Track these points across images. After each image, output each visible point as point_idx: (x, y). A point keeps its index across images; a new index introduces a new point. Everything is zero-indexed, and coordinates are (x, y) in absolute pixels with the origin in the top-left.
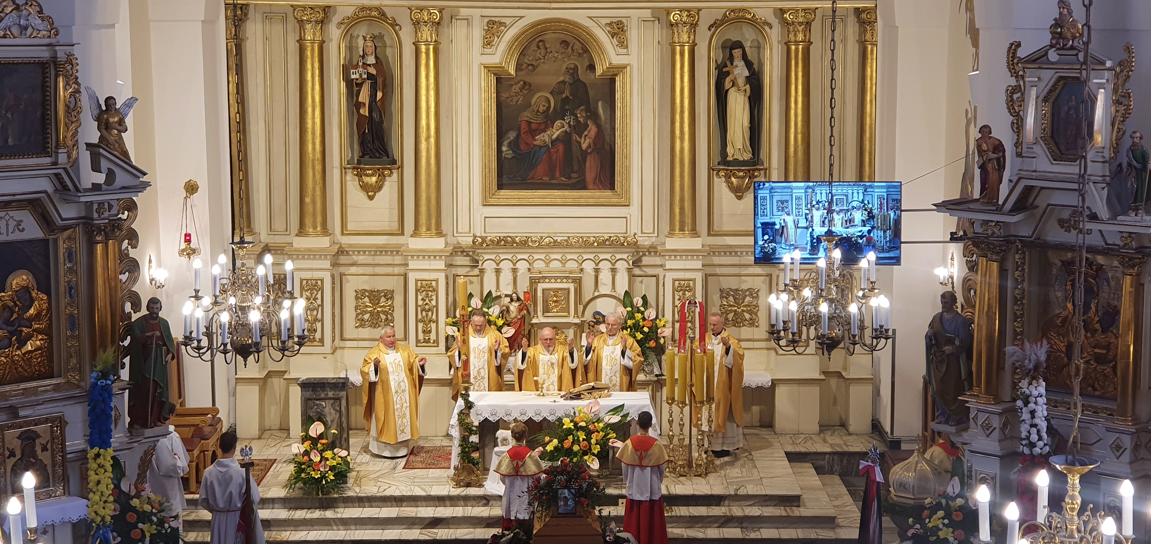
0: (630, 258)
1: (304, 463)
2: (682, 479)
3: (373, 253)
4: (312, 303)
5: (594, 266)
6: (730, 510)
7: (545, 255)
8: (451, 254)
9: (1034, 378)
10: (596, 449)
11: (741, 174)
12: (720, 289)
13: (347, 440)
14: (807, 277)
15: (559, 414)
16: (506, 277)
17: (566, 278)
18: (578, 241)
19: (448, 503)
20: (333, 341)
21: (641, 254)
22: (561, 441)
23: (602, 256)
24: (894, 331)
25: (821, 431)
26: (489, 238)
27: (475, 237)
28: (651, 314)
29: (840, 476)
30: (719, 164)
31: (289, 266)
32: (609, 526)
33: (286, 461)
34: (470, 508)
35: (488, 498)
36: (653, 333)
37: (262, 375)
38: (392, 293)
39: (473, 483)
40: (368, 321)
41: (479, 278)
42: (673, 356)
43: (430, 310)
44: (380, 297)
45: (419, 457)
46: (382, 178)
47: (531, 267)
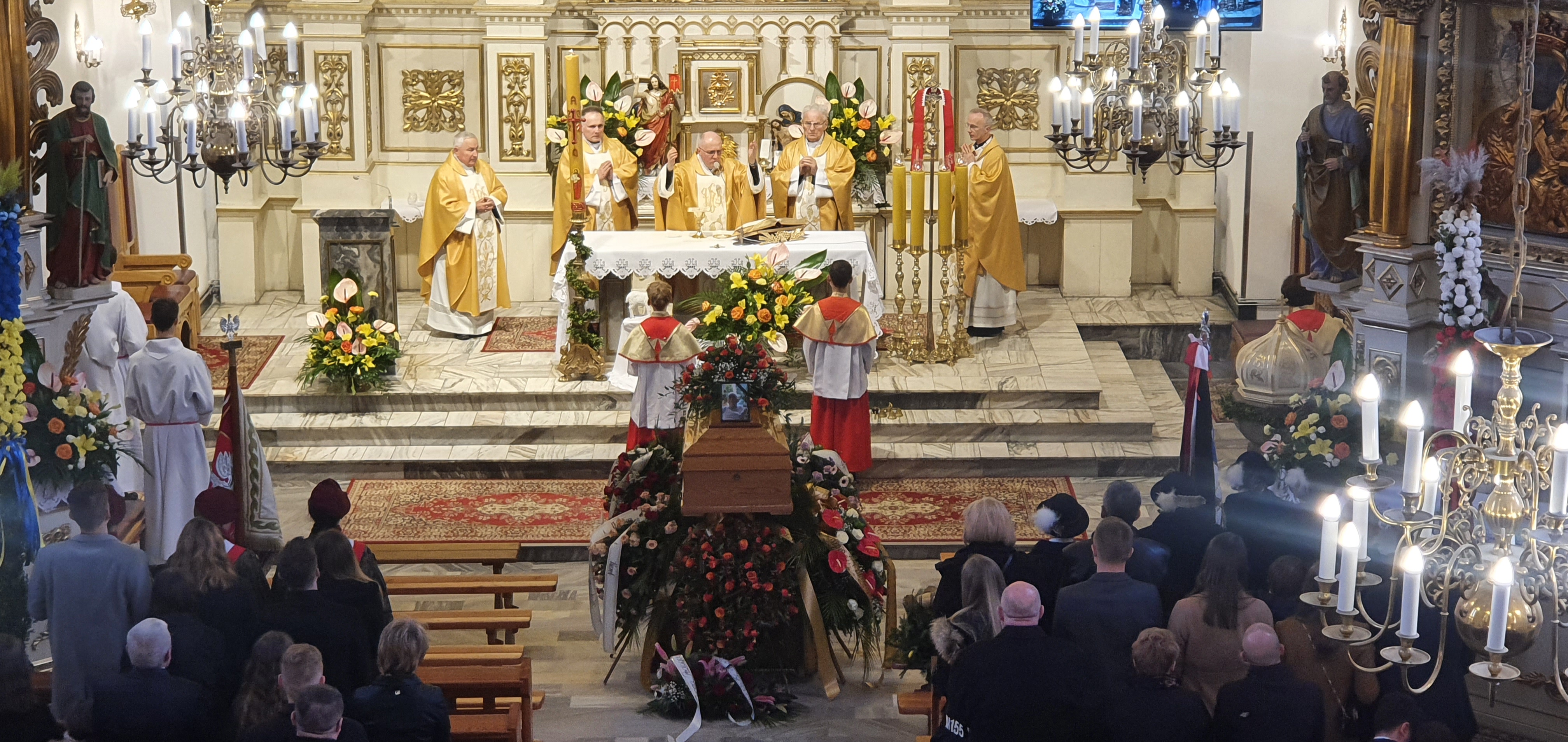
0: (836, 20)
1: (327, 343)
2: (917, 367)
3: (429, 12)
4: (333, 91)
5: (779, 32)
6: (991, 416)
7: (701, 17)
8: (554, 14)
9: (1462, 207)
10: (782, 321)
12: (978, 71)
13: (394, 307)
14: (1111, 49)
15: (725, 266)
16: (641, 50)
17: (736, 52)
19: (551, 405)
20: (369, 152)
21: (853, 14)
22: (728, 309)
23: (792, 18)
24: (1250, 135)
25: (1134, 293)
28: (869, 108)
29: (1163, 361)
31: (291, 32)
32: (801, 440)
33: (298, 340)
34: (586, 413)
35: (614, 397)
36: (872, 138)
37: (258, 205)
38: (461, 75)
39: (590, 374)
40: (423, 120)
41: (599, 52)
42: (904, 174)
43: (522, 103)
44: (443, 82)
45: (506, 335)
47: (680, 35)
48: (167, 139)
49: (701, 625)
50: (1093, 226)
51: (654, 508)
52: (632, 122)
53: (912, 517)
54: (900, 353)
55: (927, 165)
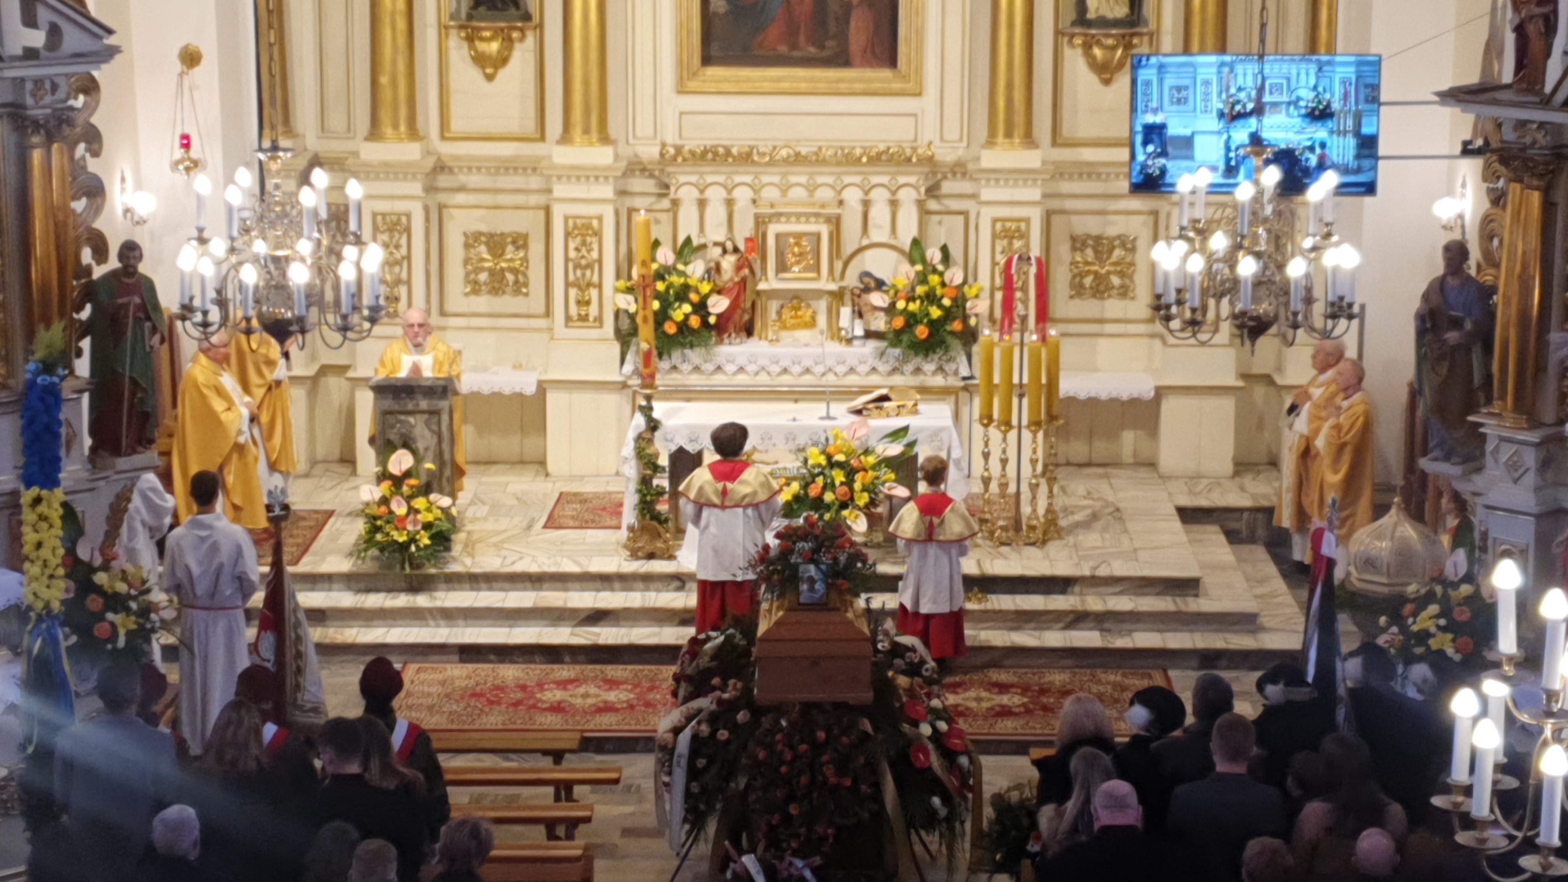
0: (921, 182)
1: (380, 518)
2: (1004, 549)
3: (493, 171)
4: (391, 252)
5: (861, 195)
6: (1083, 602)
7: (780, 177)
8: (625, 172)
10: (862, 499)
11: (1110, 42)
12: (1072, 236)
14: (1218, 216)
16: (716, 213)
17: (817, 215)
18: (836, 154)
19: (617, 585)
21: (939, 176)
22: (805, 486)
23: (875, 180)
24: (1363, 307)
25: (1236, 473)
26: (687, 148)
27: (664, 145)
28: (955, 276)
29: (1267, 546)
30: (1073, 24)
31: (354, 190)
32: (882, 625)
33: (350, 514)
34: (653, 594)
35: (684, 578)
36: (957, 307)
37: (311, 371)
38: (525, 237)
39: (658, 553)
40: (485, 284)
41: (671, 214)
42: (991, 345)
43: (589, 266)
44: (506, 244)
45: (569, 510)
46: (508, 43)
47: (756, 197)
49: (774, 822)
50: (1193, 401)
51: (726, 696)
52: (705, 288)
53: (998, 709)
54: (986, 534)
55: (1017, 336)
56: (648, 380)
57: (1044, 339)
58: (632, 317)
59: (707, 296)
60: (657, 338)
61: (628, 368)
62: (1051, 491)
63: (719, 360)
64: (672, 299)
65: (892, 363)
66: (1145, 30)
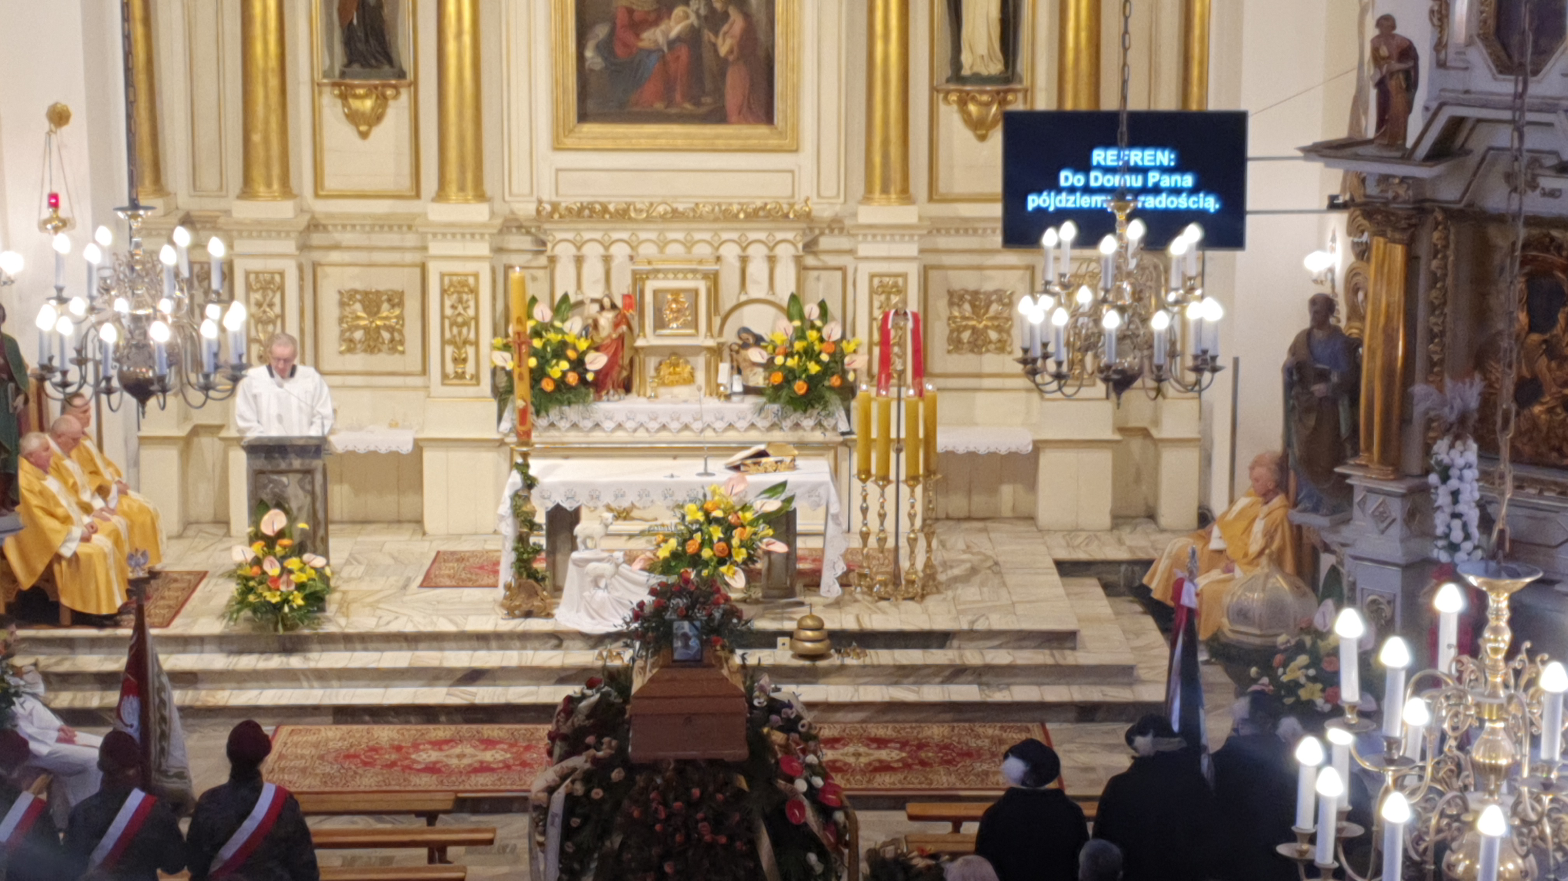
0: (798, 238)
1: (253, 578)
2: (883, 604)
3: (367, 228)
5: (739, 251)
6: (961, 656)
7: (657, 234)
8: (501, 230)
9: (1458, 437)
10: (740, 555)
11: (985, 98)
12: (949, 291)
13: (325, 540)
15: (679, 497)
16: (593, 269)
17: (694, 271)
18: (713, 210)
19: (494, 644)
21: (817, 232)
22: (683, 543)
23: (752, 236)
24: (1236, 362)
25: (1114, 526)
26: (563, 205)
27: (540, 202)
28: (833, 331)
30: (948, 81)
31: (218, 248)
32: (758, 681)
33: (222, 575)
34: (529, 653)
35: (562, 637)
36: (836, 362)
37: (183, 432)
38: (401, 294)
39: (536, 610)
40: (360, 341)
41: (548, 271)
42: (869, 400)
43: (465, 323)
44: (382, 302)
45: (446, 569)
46: (383, 101)
47: (634, 254)
48: (81, 361)
50: (1070, 456)
51: (601, 754)
52: (583, 345)
53: (877, 764)
54: (865, 589)
55: (894, 391)
56: (524, 438)
57: (921, 393)
58: (509, 374)
59: (584, 353)
60: (534, 396)
61: (506, 425)
62: (929, 545)
63: (598, 417)
64: (549, 356)
65: (772, 419)
66: (1018, 87)
